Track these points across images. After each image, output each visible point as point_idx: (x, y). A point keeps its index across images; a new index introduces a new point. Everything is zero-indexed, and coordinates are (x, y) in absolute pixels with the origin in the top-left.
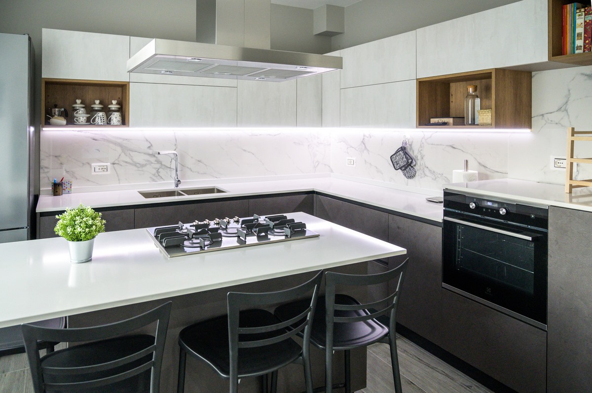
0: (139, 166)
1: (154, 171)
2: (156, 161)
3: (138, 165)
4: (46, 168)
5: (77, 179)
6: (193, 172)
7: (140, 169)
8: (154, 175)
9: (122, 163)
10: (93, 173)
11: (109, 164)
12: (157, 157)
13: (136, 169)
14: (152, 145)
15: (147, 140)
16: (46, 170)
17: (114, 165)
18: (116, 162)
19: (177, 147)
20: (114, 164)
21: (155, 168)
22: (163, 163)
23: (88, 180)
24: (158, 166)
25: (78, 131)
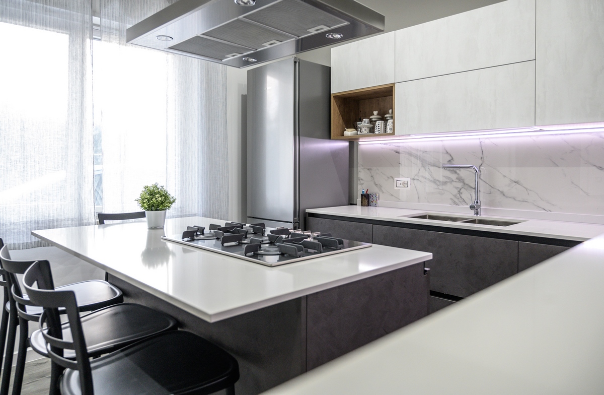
0: (439, 184)
1: (455, 192)
2: (457, 179)
3: (437, 182)
4: (362, 179)
5: (383, 192)
6: (507, 197)
7: (440, 187)
8: (455, 196)
9: (421, 179)
10: (396, 188)
11: (409, 180)
12: (458, 174)
13: (436, 187)
14: (452, 159)
15: (447, 153)
16: (362, 182)
17: (415, 181)
18: (416, 178)
19: (483, 162)
20: (414, 179)
21: (457, 188)
22: (466, 182)
23: (392, 195)
24: (460, 185)
25: (385, 144)
